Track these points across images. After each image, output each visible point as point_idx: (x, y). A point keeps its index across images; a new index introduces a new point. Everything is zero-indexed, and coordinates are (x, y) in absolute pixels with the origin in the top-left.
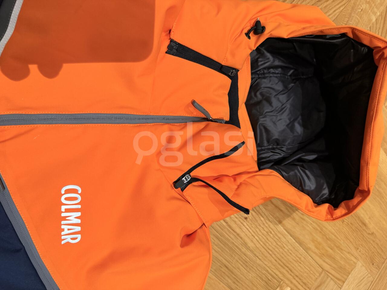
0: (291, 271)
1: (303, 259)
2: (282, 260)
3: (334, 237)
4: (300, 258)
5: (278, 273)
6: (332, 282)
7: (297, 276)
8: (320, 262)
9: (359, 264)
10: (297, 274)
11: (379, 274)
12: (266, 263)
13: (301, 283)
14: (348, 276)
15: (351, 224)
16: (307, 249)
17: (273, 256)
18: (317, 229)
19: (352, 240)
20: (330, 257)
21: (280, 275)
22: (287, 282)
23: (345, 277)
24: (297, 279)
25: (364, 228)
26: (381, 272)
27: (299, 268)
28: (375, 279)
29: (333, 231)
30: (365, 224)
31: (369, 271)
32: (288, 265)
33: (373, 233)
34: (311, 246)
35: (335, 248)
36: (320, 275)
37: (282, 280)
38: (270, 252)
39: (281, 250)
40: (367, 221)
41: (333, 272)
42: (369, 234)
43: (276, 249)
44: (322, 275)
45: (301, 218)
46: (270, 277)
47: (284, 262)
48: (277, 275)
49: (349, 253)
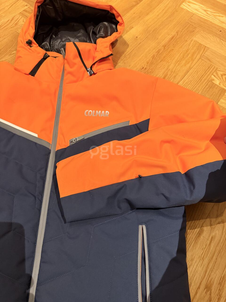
0: (203, 76)
1: (195, 70)
2: (197, 81)
3: (182, 54)
6: (206, 53)
8: (196, 60)
9: (195, 39)
10: (204, 72)
12: (200, 89)
13: (209, 69)
14: (202, 45)
15: (173, 45)
16: (190, 68)
17: (196, 86)
18: (179, 64)
19: (182, 44)
20: (193, 55)
21: (206, 81)
22: (209, 77)
23: (202, 46)
24: (206, 73)
25: (174, 37)
26: (198, 26)
27: (200, 72)
28: (201, 29)
29: (178, 55)
30: (173, 38)
31: (198, 33)
32: (200, 77)
33: (177, 33)
34: (188, 66)
35: (187, 53)
37: (208, 80)
38: (194, 87)
39: (192, 82)
40: (170, 36)
41: (201, 53)
42: (177, 35)
43: (192, 84)
44: (203, 59)
45: (174, 72)
46: (207, 86)
47: (198, 79)
48: (206, 83)
49: (189, 45)
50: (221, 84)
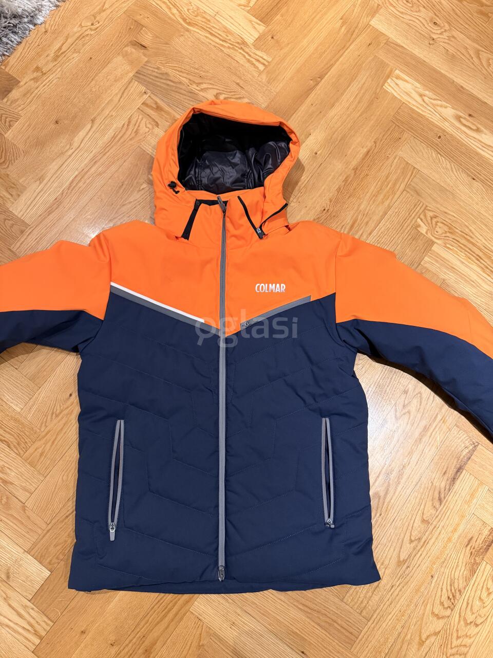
0: (405, 220)
1: (396, 210)
2: (397, 228)
3: (379, 183)
4: (396, 213)
5: (406, 231)
6: (415, 180)
7: (409, 214)
8: (398, 193)
9: (400, 153)
10: (408, 213)
11: (408, 130)
12: (400, 241)
13: (415, 209)
14: (410, 164)
15: (368, 166)
16: (389, 207)
17: (394, 236)
18: (374, 200)
19: (381, 164)
20: (395, 184)
21: (409, 228)
22: (413, 222)
23: (410, 166)
24: (411, 214)
25: (371, 152)
26: (406, 128)
27: (403, 212)
28: (412, 134)
29: (375, 184)
30: (368, 152)
31: (405, 142)
32: (401, 223)
33: (375, 142)
34: (387, 203)
35: (388, 180)
36: (408, 192)
37: (412, 226)
38: (392, 239)
39: (390, 230)
40: (365, 150)
41: (406, 180)
42: (375, 146)
43: (390, 234)
44: (409, 190)
45: (367, 215)
46: (410, 237)
47: (398, 226)
48: (408, 232)
49: (391, 166)
50: (428, 232)
